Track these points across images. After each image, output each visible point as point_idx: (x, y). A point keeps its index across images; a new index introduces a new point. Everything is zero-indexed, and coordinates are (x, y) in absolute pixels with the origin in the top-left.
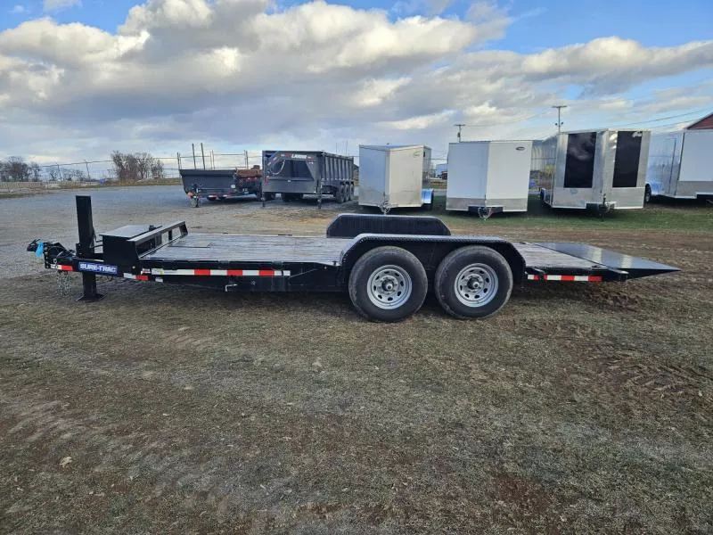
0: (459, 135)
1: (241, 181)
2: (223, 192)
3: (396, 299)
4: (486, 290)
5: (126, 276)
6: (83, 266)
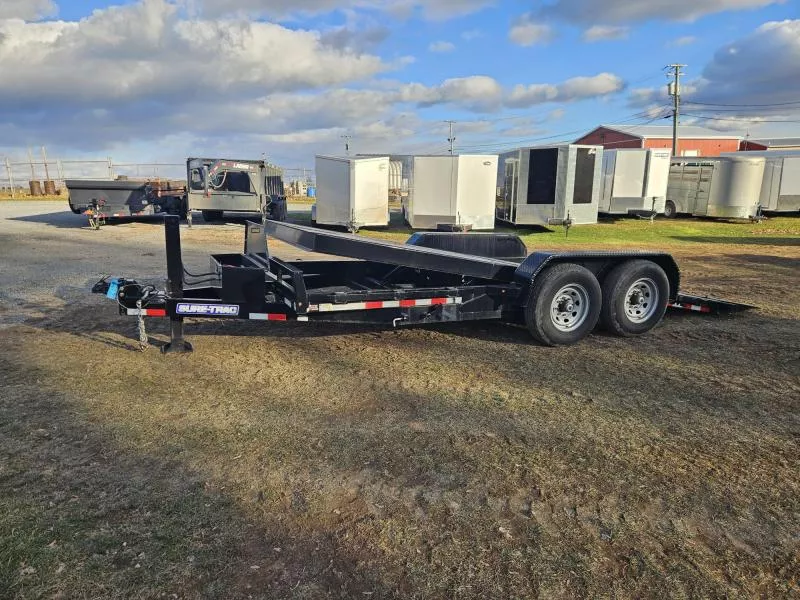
0: (347, 147)
3: (572, 320)
4: (645, 305)
5: (253, 316)
6: (183, 308)
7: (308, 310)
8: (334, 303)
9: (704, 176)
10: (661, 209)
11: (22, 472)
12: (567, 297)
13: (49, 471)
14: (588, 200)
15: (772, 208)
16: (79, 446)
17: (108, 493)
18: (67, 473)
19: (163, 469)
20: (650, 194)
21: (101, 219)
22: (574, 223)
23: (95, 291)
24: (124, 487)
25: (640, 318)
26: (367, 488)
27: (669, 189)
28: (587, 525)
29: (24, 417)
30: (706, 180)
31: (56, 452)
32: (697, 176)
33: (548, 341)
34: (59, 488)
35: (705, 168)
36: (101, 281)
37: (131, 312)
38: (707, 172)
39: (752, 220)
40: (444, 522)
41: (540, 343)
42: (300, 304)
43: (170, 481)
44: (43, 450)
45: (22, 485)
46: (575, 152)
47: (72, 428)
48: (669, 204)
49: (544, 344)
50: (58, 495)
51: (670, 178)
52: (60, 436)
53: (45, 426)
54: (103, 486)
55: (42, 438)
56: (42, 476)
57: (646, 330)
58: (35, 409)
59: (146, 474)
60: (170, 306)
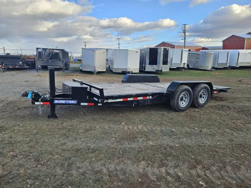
0: (85, 45)
1: (23, 60)
2: (16, 65)
3: (184, 103)
4: (203, 98)
5: (82, 104)
6: (56, 102)
7: (105, 102)
8: (113, 99)
9: (197, 57)
10: (186, 67)
11: (10, 172)
12: (183, 96)
13: (22, 171)
14: (167, 64)
15: (216, 67)
16: (30, 159)
17: (50, 179)
18: (29, 171)
19: (67, 167)
20: (183, 62)
21: (5, 68)
22: (163, 71)
23: (23, 96)
24: (55, 176)
25: (202, 102)
26: (146, 170)
27: (188, 61)
28: (226, 178)
29: (3, 147)
30: (198, 58)
31: (21, 162)
32: (195, 57)
33: (178, 110)
34: (29, 178)
35: (198, 55)
36: (25, 92)
37: (36, 103)
38: (198, 56)
39: (211, 70)
40: (180, 181)
41: (176, 111)
42: (102, 100)
43: (72, 172)
44: (15, 161)
45: (13, 178)
46: (163, 49)
47: (24, 152)
48: (188, 65)
49: (177, 111)
50: (29, 181)
51: (188, 58)
52: (21, 155)
53: (13, 151)
54: (47, 176)
55: (14, 157)
56: (19, 174)
57: (204, 106)
58: (6, 144)
59: (62, 169)
60: (51, 101)
